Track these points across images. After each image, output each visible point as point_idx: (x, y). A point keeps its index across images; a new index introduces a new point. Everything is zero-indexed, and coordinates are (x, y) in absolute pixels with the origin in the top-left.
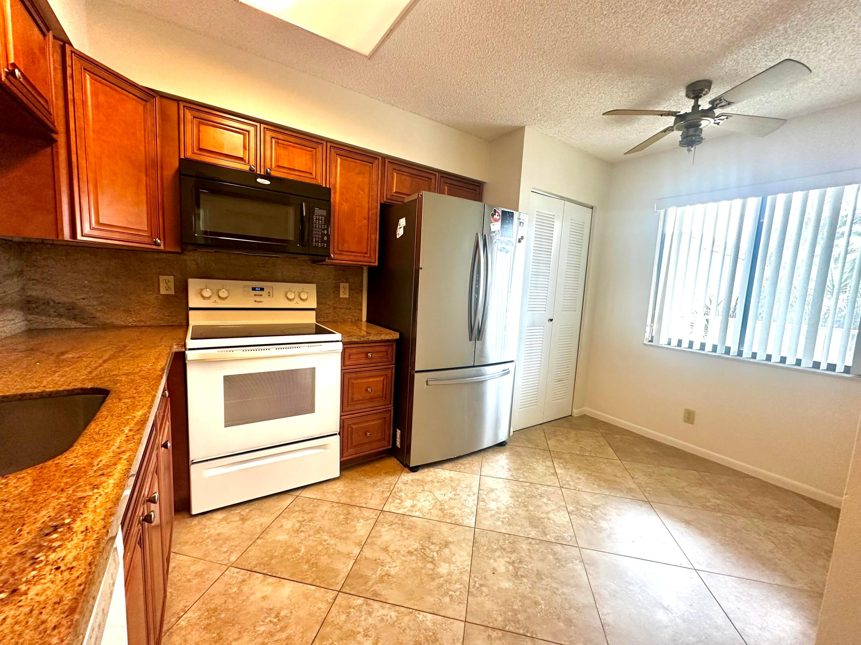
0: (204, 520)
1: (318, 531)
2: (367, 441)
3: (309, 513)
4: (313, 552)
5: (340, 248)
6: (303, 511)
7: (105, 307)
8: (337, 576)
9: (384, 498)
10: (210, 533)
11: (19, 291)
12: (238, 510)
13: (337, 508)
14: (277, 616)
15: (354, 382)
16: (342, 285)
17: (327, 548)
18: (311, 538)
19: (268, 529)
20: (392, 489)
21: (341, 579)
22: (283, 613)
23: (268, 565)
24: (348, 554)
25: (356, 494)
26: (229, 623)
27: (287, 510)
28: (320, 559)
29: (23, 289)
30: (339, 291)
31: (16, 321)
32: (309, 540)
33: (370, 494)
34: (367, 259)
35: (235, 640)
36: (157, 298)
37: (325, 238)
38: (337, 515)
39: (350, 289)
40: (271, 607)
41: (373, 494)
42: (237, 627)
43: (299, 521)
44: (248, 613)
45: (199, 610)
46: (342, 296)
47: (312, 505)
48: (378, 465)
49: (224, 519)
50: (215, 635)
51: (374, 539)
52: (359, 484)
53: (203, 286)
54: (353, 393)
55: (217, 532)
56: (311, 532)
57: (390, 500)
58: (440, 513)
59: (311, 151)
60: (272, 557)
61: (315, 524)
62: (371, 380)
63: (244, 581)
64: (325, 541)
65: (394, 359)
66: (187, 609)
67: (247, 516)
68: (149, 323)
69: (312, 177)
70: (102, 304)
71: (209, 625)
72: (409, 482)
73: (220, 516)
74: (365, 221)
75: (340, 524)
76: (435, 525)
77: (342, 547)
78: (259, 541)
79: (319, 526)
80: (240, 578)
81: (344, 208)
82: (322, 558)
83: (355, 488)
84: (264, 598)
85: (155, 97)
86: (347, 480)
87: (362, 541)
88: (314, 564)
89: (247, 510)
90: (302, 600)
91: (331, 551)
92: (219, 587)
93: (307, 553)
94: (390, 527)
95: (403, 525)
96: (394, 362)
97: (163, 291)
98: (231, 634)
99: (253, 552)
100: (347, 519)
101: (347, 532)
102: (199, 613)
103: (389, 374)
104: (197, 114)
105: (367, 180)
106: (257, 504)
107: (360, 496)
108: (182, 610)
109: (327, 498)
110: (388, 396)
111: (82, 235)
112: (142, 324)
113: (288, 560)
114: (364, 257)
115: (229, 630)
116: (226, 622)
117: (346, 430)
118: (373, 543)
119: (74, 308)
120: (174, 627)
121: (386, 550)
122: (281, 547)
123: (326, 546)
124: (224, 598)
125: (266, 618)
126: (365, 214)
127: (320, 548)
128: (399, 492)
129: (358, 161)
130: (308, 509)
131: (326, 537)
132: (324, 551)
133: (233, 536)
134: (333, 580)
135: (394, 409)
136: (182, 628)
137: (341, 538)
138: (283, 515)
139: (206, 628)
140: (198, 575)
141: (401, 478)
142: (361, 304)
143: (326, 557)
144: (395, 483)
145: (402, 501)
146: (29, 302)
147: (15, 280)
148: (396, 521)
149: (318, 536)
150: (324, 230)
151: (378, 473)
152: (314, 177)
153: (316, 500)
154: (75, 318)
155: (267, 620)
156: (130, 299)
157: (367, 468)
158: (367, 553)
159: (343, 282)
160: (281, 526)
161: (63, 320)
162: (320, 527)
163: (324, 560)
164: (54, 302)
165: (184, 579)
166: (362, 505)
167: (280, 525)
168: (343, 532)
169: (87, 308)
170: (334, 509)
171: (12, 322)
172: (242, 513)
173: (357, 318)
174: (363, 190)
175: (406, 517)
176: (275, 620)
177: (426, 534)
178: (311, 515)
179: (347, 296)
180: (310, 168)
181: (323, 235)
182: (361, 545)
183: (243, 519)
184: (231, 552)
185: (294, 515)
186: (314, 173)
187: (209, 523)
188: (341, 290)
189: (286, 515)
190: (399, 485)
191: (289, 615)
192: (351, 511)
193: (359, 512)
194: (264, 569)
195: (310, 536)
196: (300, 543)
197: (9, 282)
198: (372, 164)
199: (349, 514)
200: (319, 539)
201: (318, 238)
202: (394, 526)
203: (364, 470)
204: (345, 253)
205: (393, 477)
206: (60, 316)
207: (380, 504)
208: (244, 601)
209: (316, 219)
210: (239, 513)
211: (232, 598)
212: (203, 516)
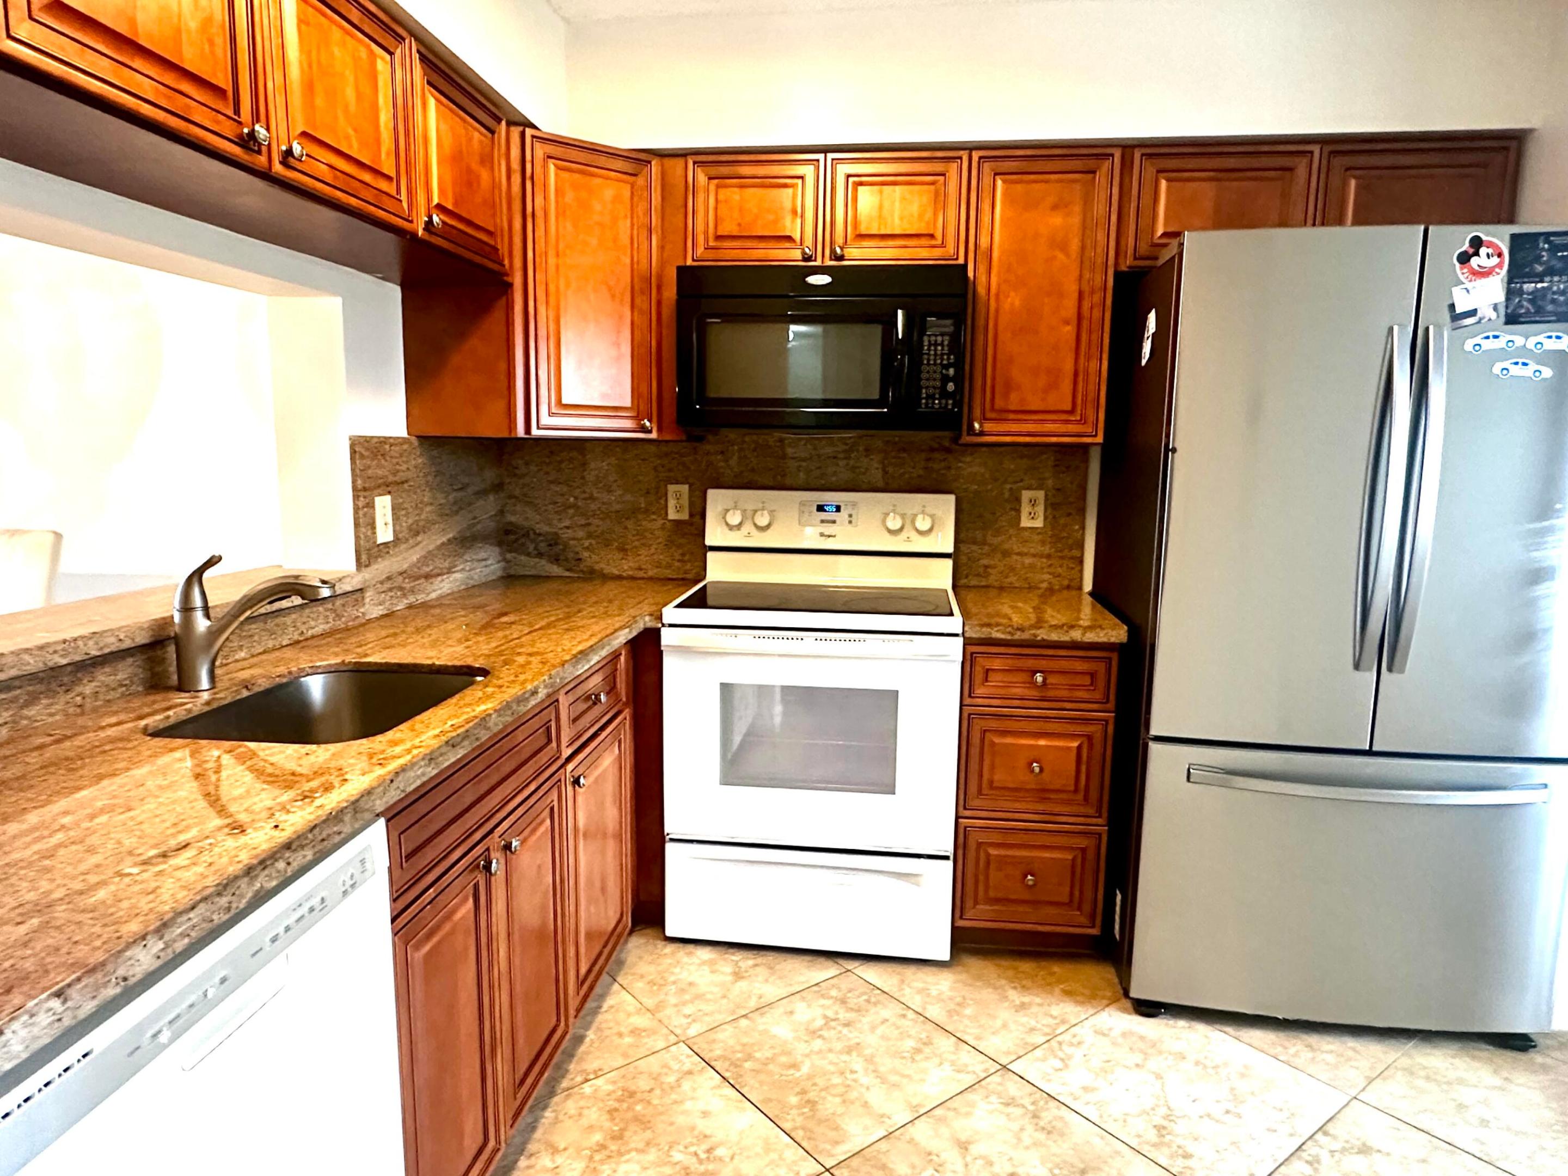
0: (682, 952)
1: (849, 1050)
2: (1026, 896)
3: (852, 1009)
4: (821, 1082)
5: (999, 403)
6: (843, 1002)
7: (593, 542)
8: (837, 1143)
9: (1026, 1044)
10: (680, 977)
11: (495, 515)
12: (737, 956)
13: (910, 1023)
14: (709, 1151)
15: (997, 740)
16: (1026, 495)
17: (849, 1086)
18: (831, 1056)
19: (766, 1009)
20: (1058, 1032)
21: (841, 1152)
22: (719, 1152)
23: (736, 1066)
24: (882, 1116)
25: (968, 1011)
26: (643, 1122)
27: (815, 988)
28: (824, 1098)
29: (502, 512)
30: (1018, 511)
31: (489, 562)
32: (824, 1058)
33: (999, 1023)
34: (1072, 428)
35: (637, 1150)
36: (663, 527)
37: (951, 387)
38: (904, 1035)
39: (1051, 506)
40: (708, 1132)
41: (1005, 1026)
42: (648, 1134)
43: (825, 1017)
44: (672, 1124)
45: (614, 1083)
46: (1025, 522)
47: (865, 997)
48: (1057, 968)
49: (711, 963)
50: (616, 1128)
51: (951, 1114)
52: (987, 994)
53: (730, 504)
54: (993, 767)
55: (691, 979)
56: (838, 1046)
57: (1038, 1052)
58: (1152, 1136)
59: (933, 183)
60: (749, 1057)
61: (850, 1035)
62: (1042, 742)
63: (690, 1073)
64: (852, 1072)
65: (1112, 697)
66: (600, 1073)
67: (746, 971)
68: (650, 573)
69: (933, 242)
70: (590, 536)
71: (616, 1110)
72: (1116, 1033)
73: (704, 953)
74: (1068, 328)
75: (898, 1055)
76: (1118, 1153)
77: (877, 1097)
78: (744, 1023)
79: (857, 1040)
80: (687, 1067)
81: (1012, 304)
82: (830, 1098)
83: (972, 999)
84: (705, 1114)
85: (650, 162)
86: (964, 976)
87: (923, 1106)
88: (812, 1104)
89: (751, 962)
90: (758, 1149)
91: (853, 1095)
92: (653, 1064)
93: (810, 1077)
94: (1001, 1107)
95: (1035, 1116)
96: (1111, 705)
97: (672, 515)
98: (636, 1139)
99: (726, 1035)
100: (918, 1051)
101: (903, 1076)
102: (611, 1087)
103: (1098, 737)
104: (714, 171)
105: (1076, 220)
106: (770, 957)
107: (973, 1018)
108: (595, 1072)
109: (903, 995)
110: (1094, 794)
111: (538, 428)
112: (641, 574)
113: (770, 1073)
114: (1067, 422)
115: (635, 1132)
116: (637, 1119)
117: (971, 854)
118: (942, 1120)
119: (556, 544)
120: (576, 1089)
121: (964, 1146)
122: (772, 1047)
123: (848, 1082)
124: (652, 1084)
125: (692, 1144)
126: (1069, 307)
127: (836, 1080)
128: (1072, 1044)
129: (1053, 177)
130: (852, 1002)
131: (855, 1067)
132: (841, 1090)
133: (709, 996)
134: (828, 1147)
135: (1110, 833)
136: (583, 1096)
137: (884, 1080)
138: (804, 994)
139: (612, 1112)
140: (635, 1032)
141: (1097, 1016)
142: (1081, 546)
143: (838, 1100)
144: (1074, 1022)
145: (1066, 1066)
146: (507, 532)
147: (491, 498)
148: (1027, 1102)
149: (845, 1057)
150: (947, 367)
151: (1047, 986)
152: (939, 242)
153: (879, 992)
154: (556, 560)
155: (692, 1149)
156: (626, 528)
157: (1027, 966)
158: (922, 1132)
159: (1029, 488)
160: (791, 1013)
161: (543, 562)
162: (858, 1044)
163: (831, 1104)
164: (535, 533)
165: (615, 1031)
166: (965, 1038)
167: (789, 1009)
168: (895, 1072)
169: (571, 542)
170: (903, 1022)
171: (484, 563)
172: (740, 964)
173: (1066, 583)
174: (1064, 247)
175: (1053, 1104)
176: (703, 1156)
177: (1083, 1161)
178: (853, 1015)
179: (1039, 523)
180: (928, 223)
181: (945, 379)
182: (917, 1111)
183: (738, 976)
184: (694, 1021)
185: (822, 1002)
186: (939, 235)
187: (686, 959)
188: (1025, 509)
189: (810, 997)
190: (1084, 1031)
191: (727, 1160)
192: (935, 1041)
193: (952, 1049)
194: (727, 1070)
195: (830, 1050)
196: (807, 1056)
197: (481, 502)
198: (1094, 172)
199: (928, 1043)
200: (842, 1065)
201: (934, 388)
202: (1010, 1110)
203: (1015, 969)
204: (1012, 416)
205: (1079, 1008)
206: (540, 555)
207: (1008, 1053)
208: (675, 1102)
209: (930, 345)
210: (737, 962)
211: (663, 1090)
212: (681, 945)
